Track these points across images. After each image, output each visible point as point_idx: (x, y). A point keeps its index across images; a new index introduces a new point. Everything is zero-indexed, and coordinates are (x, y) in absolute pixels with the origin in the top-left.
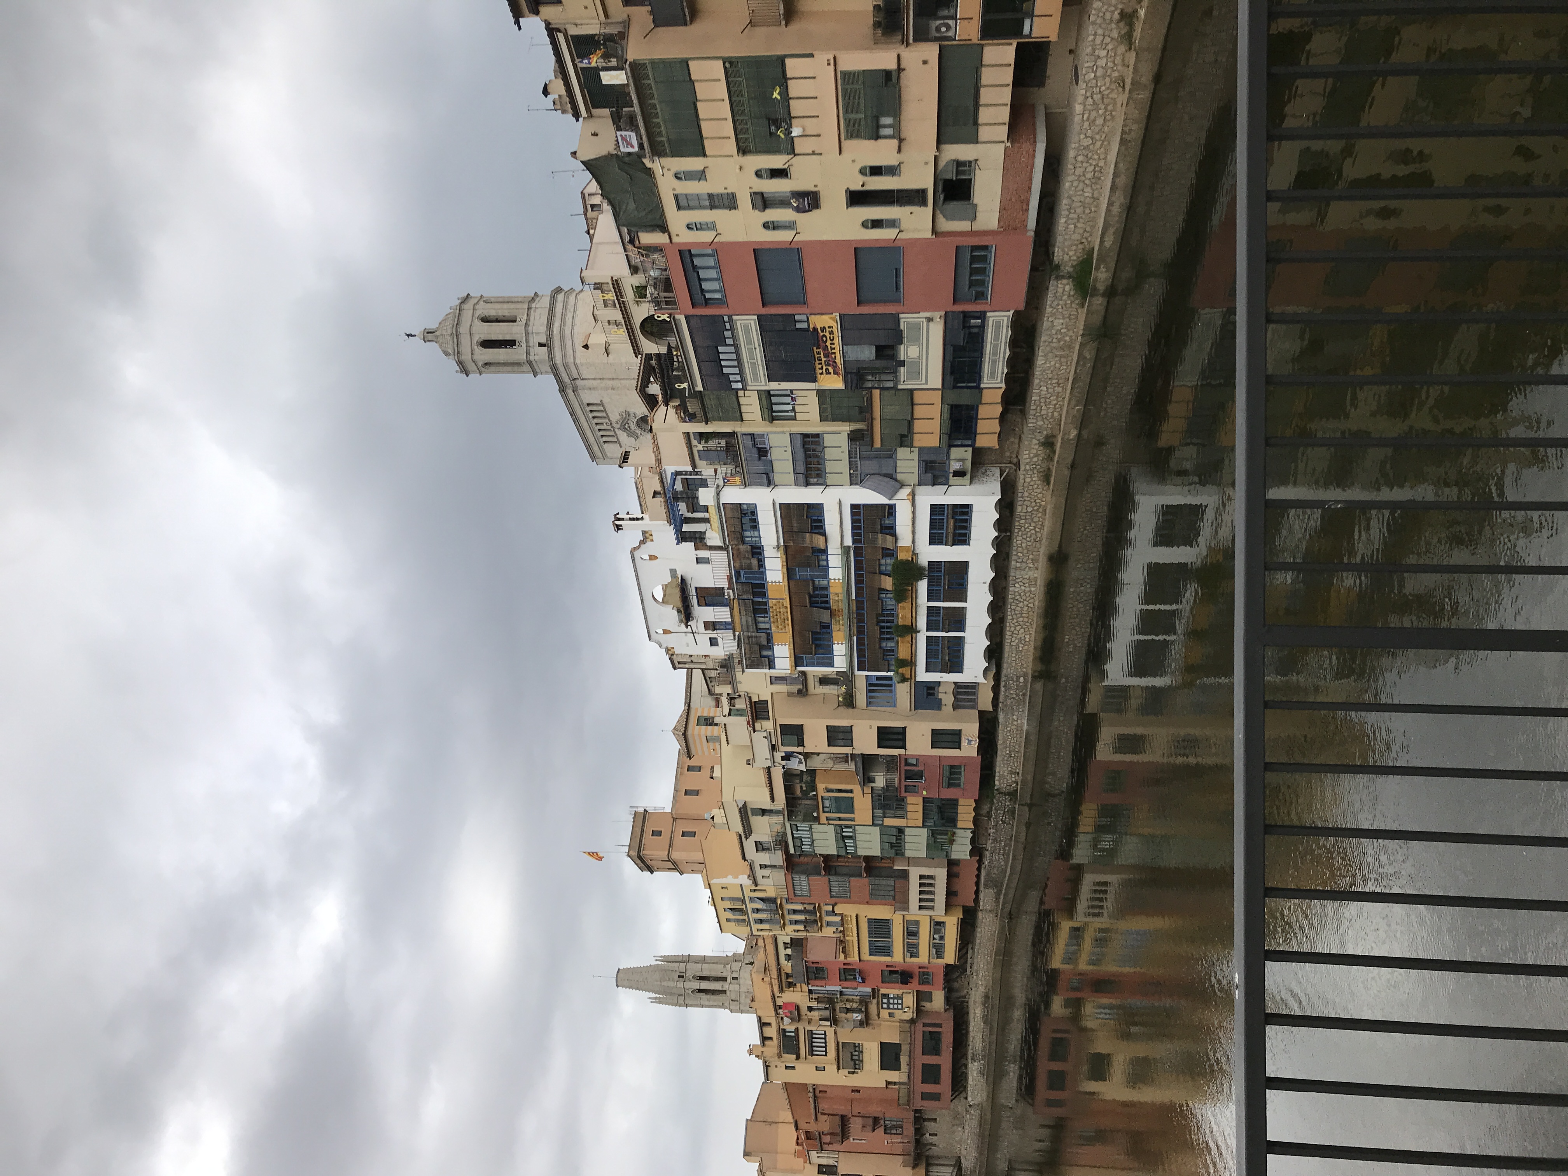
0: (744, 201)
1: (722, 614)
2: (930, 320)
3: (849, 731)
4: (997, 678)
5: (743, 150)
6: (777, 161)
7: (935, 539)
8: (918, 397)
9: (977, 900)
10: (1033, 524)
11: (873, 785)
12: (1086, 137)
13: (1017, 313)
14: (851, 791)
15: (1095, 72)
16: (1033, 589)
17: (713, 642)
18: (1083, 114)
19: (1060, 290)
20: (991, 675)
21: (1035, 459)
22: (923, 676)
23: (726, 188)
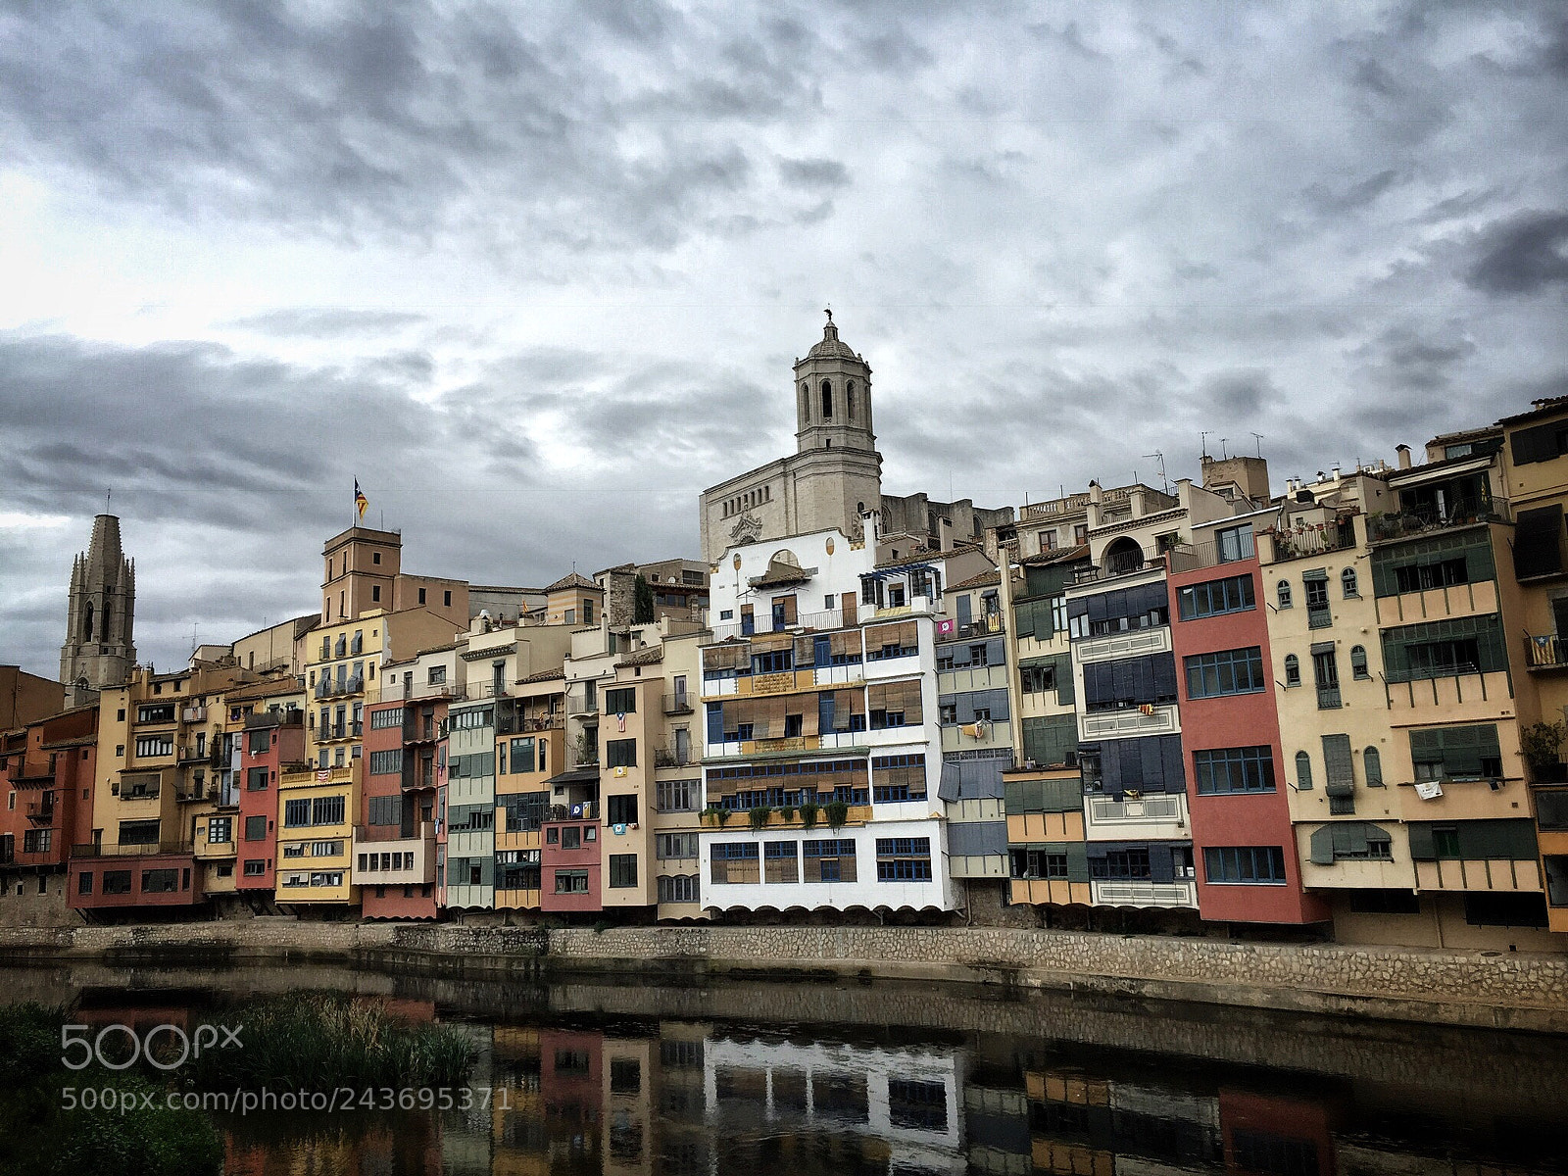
0: (1323, 636)
1: (764, 622)
2: (1181, 825)
3: (631, 761)
4: (702, 922)
5: (1386, 634)
6: (1376, 665)
7: (883, 845)
8: (1073, 819)
9: (371, 920)
10: (903, 948)
11: (552, 793)
12: (1426, 969)
13: (1197, 912)
14: (542, 767)
15: (1508, 972)
16: (820, 953)
17: (726, 615)
18: (1455, 964)
19: (1223, 955)
20: (708, 916)
21: (988, 944)
22: (705, 842)
23: (1336, 618)
